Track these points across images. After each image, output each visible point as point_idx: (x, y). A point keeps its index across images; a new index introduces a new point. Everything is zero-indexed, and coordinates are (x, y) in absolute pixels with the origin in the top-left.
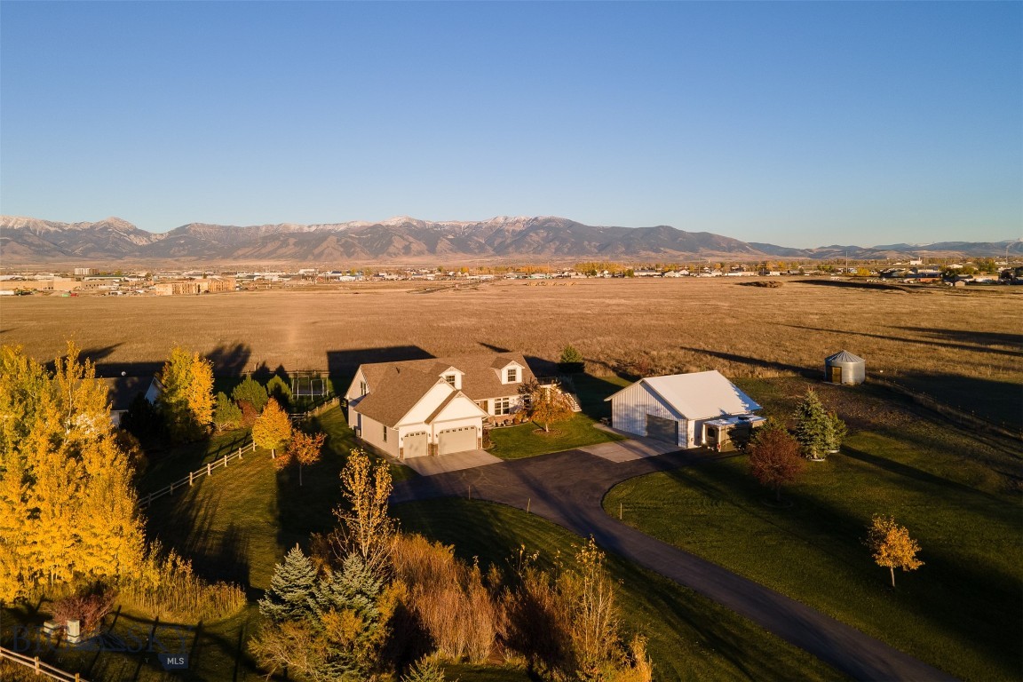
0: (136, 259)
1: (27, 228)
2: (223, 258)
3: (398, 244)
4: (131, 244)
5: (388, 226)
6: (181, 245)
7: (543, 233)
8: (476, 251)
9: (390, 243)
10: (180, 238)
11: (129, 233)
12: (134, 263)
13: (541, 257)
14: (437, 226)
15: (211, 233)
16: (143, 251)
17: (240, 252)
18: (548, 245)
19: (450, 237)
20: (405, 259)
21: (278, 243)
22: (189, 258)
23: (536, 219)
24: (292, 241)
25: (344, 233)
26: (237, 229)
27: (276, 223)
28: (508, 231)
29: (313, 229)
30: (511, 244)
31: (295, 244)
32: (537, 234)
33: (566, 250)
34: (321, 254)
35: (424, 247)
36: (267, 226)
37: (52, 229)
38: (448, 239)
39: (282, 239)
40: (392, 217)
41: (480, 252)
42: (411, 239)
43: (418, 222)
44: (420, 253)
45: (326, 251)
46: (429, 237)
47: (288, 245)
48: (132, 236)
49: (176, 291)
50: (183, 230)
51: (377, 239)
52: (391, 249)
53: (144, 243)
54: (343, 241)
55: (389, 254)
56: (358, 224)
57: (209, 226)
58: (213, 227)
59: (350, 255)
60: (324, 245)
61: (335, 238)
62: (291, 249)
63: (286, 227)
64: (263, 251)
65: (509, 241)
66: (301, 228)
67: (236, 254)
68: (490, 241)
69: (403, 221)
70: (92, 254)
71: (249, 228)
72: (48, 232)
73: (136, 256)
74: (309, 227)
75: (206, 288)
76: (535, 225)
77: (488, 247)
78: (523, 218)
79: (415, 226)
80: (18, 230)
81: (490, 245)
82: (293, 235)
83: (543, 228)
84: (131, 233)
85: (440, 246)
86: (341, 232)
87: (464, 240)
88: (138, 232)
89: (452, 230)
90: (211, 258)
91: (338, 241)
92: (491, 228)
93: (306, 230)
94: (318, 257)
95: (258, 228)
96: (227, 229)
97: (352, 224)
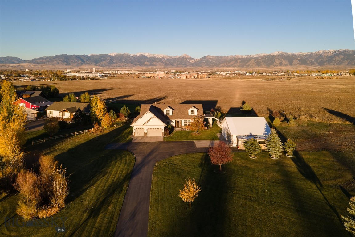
0: (191, 67)
1: (163, 58)
2: (216, 67)
3: (277, 62)
4: (190, 62)
5: (274, 55)
6: (204, 63)
7: (341, 57)
8: (310, 64)
9: (274, 61)
10: (203, 60)
11: (189, 59)
12: (190, 68)
13: (341, 66)
14: (293, 55)
15: (213, 59)
16: (193, 65)
17: (222, 65)
18: (344, 61)
19: (299, 59)
20: (280, 67)
21: (234, 62)
22: (206, 67)
23: (338, 51)
24: (239, 61)
25: (257, 58)
26: (221, 57)
27: (234, 55)
28: (325, 56)
29: (246, 57)
30: (326, 61)
31: (240, 62)
32: (339, 57)
33: (353, 63)
34: (249, 65)
35: (287, 63)
36: (231, 56)
37: (169, 58)
38: (298, 60)
39: (235, 60)
40: (275, 52)
41: (311, 65)
42: (282, 60)
43: (286, 53)
44: (286, 65)
45: (250, 65)
46: (290, 59)
47: (237, 62)
48: (190, 60)
49: (187, 78)
50: (204, 58)
51: (269, 60)
52: (275, 64)
53: (193, 62)
54: (257, 61)
55: (274, 66)
56: (263, 55)
57: (212, 56)
58: (214, 56)
59: (259, 66)
60: (250, 62)
61: (254, 60)
62: (238, 64)
63: (237, 56)
64: (229, 64)
65: (325, 60)
66: (242, 57)
67: (220, 66)
68: (316, 60)
69: (280, 53)
70: (179, 66)
71: (225, 57)
72: (168, 59)
73: (191, 66)
74: (245, 56)
75: (196, 77)
76: (338, 53)
77: (315, 63)
78: (332, 51)
79: (284, 55)
80: (161, 58)
81: (316, 62)
82: (239, 59)
83: (342, 55)
84: (190, 59)
85: (294, 63)
86: (256, 58)
87: (304, 60)
88: (192, 59)
89: (300, 56)
90: (213, 67)
91: (255, 61)
92: (317, 55)
93: (244, 57)
94: (247, 66)
95: (228, 57)
96: (218, 57)
97: (260, 55)
